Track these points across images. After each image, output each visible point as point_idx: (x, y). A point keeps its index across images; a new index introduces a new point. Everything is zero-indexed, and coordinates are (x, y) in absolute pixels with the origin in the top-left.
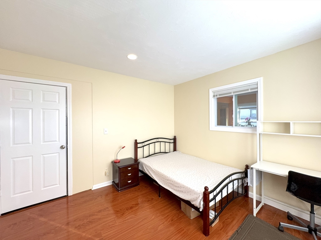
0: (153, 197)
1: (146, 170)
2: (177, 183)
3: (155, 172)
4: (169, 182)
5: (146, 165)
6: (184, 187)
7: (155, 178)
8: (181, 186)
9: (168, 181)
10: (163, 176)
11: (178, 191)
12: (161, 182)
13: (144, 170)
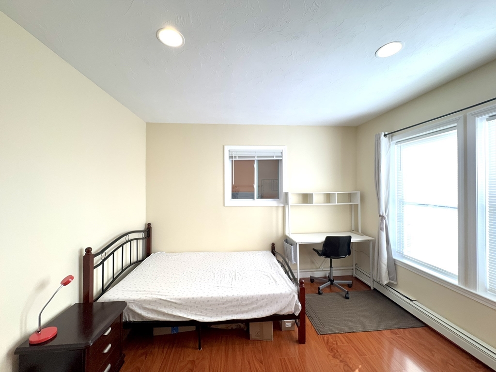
0: (188, 359)
1: (145, 314)
2: (248, 298)
3: (181, 304)
4: (230, 304)
5: (140, 303)
6: (263, 298)
7: (185, 316)
8: (257, 300)
9: (225, 306)
10: (208, 301)
11: (253, 309)
12: (206, 315)
13: (139, 315)
